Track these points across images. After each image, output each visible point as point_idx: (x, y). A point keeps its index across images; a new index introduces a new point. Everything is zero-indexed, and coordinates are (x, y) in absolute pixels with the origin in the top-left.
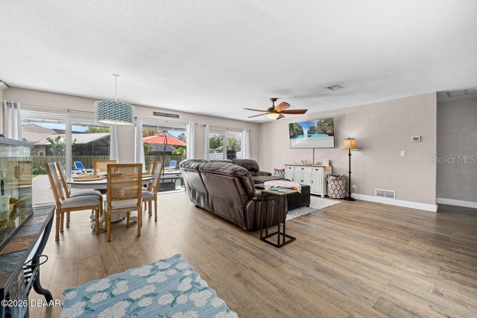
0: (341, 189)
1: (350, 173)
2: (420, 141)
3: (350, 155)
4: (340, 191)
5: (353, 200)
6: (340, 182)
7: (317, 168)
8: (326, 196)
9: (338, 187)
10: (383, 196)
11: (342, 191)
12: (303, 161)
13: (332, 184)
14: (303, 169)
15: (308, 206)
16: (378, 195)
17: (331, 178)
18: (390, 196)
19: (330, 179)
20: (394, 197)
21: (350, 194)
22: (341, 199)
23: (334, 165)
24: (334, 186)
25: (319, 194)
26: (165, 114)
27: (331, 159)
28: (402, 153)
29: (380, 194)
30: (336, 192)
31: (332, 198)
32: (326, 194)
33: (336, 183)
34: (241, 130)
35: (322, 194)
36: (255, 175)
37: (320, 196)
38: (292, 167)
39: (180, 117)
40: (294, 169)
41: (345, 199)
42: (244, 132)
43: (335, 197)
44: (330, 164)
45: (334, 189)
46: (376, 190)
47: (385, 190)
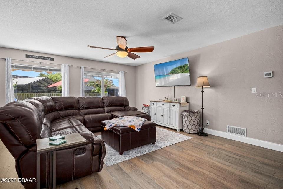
0: (194, 124)
1: (203, 109)
2: (273, 76)
3: (203, 92)
4: (194, 126)
5: (206, 135)
6: (194, 118)
7: (174, 104)
8: (182, 130)
9: (192, 123)
10: (234, 132)
11: (196, 126)
12: (165, 98)
13: (186, 119)
14: (163, 105)
15: (154, 143)
16: (229, 131)
17: (185, 113)
18: (241, 133)
19: (184, 115)
20: (245, 134)
21: (203, 129)
22: (194, 134)
23: (191, 102)
24: (187, 121)
25: (175, 128)
26: (39, 56)
27: (188, 96)
28: (254, 90)
29: (231, 131)
30: (190, 127)
31: (186, 133)
32: (181, 129)
33: (190, 118)
34: (118, 72)
35: (178, 129)
36: (124, 110)
37: (176, 130)
38: (155, 103)
39: (54, 59)
40: (157, 105)
41: (198, 134)
42: (120, 73)
43: (189, 132)
44: (187, 100)
45: (188, 124)
46: (228, 126)
47: (236, 127)
